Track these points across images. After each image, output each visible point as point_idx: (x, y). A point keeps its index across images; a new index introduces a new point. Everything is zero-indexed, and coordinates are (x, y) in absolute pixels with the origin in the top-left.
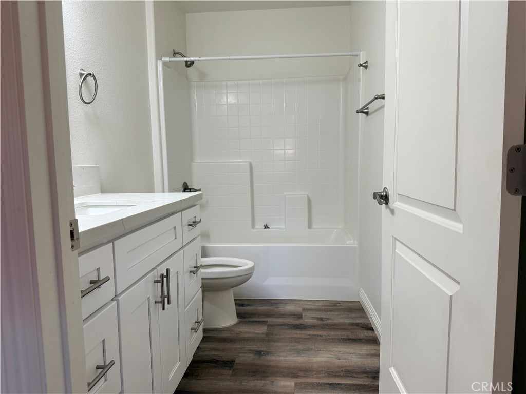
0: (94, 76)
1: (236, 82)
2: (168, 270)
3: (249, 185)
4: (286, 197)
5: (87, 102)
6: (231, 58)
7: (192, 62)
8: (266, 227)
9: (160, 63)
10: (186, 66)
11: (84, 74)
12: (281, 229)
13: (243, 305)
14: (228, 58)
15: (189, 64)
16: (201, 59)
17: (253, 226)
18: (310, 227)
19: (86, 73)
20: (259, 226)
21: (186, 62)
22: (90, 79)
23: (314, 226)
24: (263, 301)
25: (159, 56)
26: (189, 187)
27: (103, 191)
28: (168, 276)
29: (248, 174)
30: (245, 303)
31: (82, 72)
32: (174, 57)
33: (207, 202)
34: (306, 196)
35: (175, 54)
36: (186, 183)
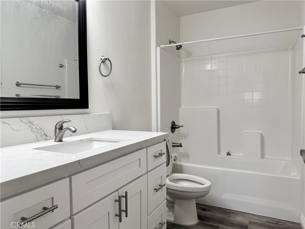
0: (109, 60)
1: (210, 56)
2: (126, 193)
3: (216, 124)
4: (244, 134)
5: (106, 75)
6: (203, 41)
7: (181, 46)
8: (229, 154)
9: (158, 48)
10: (177, 49)
11: (103, 59)
12: (240, 156)
13: (204, 210)
14: (201, 41)
15: (179, 48)
16: (184, 43)
17: (219, 152)
18: (263, 157)
19: (104, 58)
20: (224, 153)
21: (177, 46)
22: (107, 61)
23: (266, 157)
24: (220, 209)
25: (158, 45)
26: (176, 124)
27: (114, 128)
28: (126, 197)
29: (216, 117)
30: (206, 208)
31: (102, 58)
32: (170, 44)
33: (188, 134)
34: (260, 134)
35: (170, 42)
36: (174, 122)
